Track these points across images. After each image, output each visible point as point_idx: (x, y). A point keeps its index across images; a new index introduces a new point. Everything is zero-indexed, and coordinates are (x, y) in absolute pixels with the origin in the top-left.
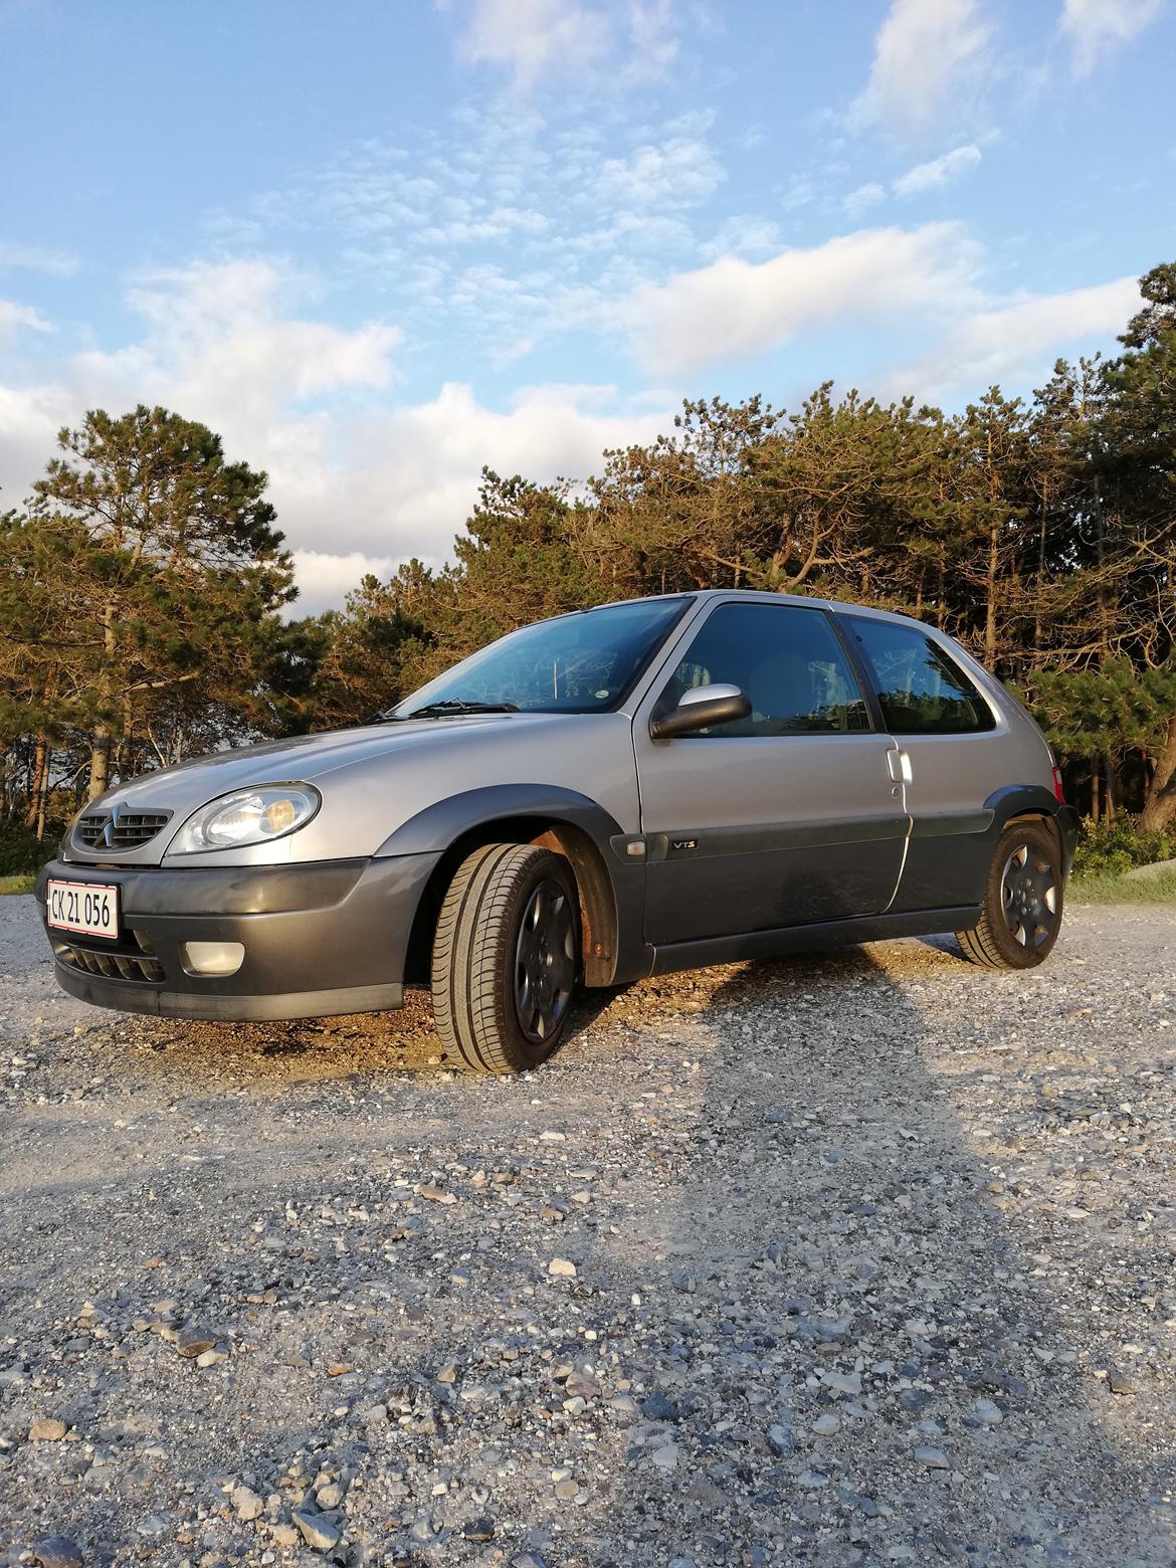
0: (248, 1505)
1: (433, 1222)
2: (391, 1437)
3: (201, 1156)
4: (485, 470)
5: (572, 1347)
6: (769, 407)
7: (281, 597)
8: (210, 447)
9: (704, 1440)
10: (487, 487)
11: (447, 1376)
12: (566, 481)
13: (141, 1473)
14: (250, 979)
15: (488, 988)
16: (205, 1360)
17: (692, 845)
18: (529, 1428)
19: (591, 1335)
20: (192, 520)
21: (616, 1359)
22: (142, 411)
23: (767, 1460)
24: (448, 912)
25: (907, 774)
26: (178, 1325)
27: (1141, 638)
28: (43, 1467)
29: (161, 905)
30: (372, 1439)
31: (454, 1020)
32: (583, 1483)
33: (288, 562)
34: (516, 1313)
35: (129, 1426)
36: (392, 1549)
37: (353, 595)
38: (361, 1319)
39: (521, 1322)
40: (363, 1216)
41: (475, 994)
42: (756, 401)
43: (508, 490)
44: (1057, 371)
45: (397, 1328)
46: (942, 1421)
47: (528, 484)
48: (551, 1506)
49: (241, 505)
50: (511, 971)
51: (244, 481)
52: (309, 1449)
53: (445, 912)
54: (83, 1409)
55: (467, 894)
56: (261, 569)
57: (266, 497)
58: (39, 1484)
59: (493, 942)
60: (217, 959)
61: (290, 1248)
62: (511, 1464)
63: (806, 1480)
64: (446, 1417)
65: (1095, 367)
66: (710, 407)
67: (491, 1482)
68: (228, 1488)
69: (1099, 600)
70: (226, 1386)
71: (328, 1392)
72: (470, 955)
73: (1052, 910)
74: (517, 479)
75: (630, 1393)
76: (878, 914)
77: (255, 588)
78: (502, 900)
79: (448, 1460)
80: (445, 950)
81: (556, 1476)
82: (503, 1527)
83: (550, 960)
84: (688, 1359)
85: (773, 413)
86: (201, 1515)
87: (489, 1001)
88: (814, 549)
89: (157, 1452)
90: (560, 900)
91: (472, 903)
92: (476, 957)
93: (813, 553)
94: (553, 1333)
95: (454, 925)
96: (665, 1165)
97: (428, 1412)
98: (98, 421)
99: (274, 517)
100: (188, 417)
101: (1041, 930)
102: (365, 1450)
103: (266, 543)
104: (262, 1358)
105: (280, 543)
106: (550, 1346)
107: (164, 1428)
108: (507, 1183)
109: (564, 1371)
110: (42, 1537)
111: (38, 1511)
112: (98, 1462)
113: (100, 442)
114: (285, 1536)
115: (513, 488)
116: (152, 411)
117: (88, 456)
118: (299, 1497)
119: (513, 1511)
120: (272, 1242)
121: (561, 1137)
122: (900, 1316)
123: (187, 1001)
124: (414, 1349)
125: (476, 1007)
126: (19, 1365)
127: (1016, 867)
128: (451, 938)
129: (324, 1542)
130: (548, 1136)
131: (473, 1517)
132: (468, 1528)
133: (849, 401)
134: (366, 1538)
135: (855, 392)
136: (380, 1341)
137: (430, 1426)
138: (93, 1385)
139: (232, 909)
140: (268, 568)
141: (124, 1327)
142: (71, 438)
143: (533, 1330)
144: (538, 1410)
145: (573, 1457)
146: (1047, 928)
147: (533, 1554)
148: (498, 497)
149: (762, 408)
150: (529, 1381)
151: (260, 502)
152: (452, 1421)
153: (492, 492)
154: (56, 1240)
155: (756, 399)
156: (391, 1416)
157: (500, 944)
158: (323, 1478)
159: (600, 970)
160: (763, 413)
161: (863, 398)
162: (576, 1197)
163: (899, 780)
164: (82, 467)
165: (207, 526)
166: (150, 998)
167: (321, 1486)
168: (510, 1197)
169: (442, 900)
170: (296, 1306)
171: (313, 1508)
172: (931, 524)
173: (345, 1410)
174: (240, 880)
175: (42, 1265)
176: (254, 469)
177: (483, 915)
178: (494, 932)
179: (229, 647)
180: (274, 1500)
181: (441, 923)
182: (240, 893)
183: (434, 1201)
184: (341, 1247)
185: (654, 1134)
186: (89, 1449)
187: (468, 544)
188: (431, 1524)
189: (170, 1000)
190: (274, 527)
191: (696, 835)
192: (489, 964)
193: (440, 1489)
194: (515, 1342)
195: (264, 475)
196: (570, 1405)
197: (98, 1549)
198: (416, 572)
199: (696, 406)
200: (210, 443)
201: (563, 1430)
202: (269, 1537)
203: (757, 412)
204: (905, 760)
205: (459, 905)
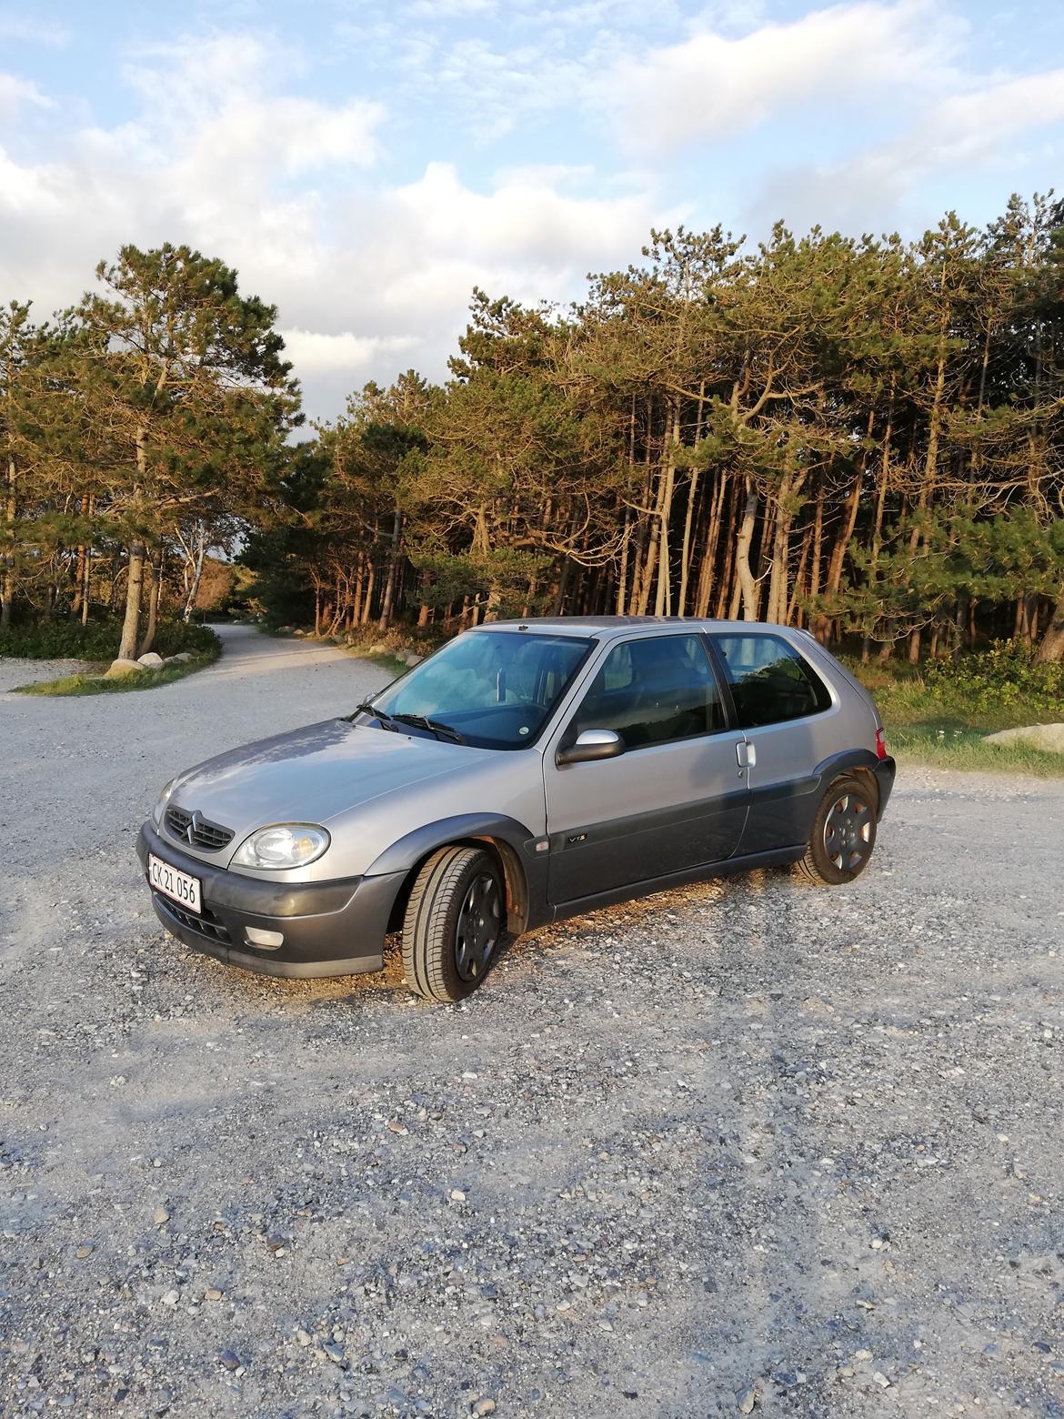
0: (305, 1340)
1: (394, 1151)
2: (366, 1304)
3: (262, 1081)
4: (475, 291)
5: (454, 1253)
6: (730, 234)
7: (291, 422)
8: (227, 283)
9: (507, 1312)
10: (477, 306)
11: (393, 1271)
12: (549, 303)
13: (256, 1319)
14: (288, 953)
15: (437, 957)
16: (280, 1253)
17: (583, 837)
18: (428, 1302)
19: (465, 1246)
20: (211, 350)
21: (474, 1263)
22: (168, 248)
23: (532, 1324)
24: (413, 905)
25: (752, 760)
26: (265, 1231)
27: (1057, 483)
28: (214, 1314)
29: (229, 901)
30: (357, 1305)
31: (416, 974)
32: (448, 1333)
33: (296, 389)
34: (432, 1228)
35: (248, 1292)
36: (364, 1363)
37: (353, 396)
38: (353, 1229)
39: (432, 1234)
40: (356, 1146)
41: (429, 960)
42: (717, 232)
43: (497, 310)
44: (1010, 207)
45: (371, 1236)
46: (618, 1305)
47: (514, 305)
48: (433, 1344)
49: (255, 336)
50: (451, 943)
51: (258, 314)
52: (330, 1309)
53: (411, 904)
54: (226, 1282)
55: (425, 892)
56: (273, 395)
57: (276, 329)
58: (214, 1322)
59: (441, 928)
60: (266, 938)
61: (317, 1171)
62: (418, 1322)
63: (547, 1335)
64: (391, 1295)
65: (1049, 203)
66: (675, 238)
67: (408, 1331)
68: (296, 1329)
69: (1029, 436)
70: (290, 1269)
71: (338, 1275)
72: (426, 935)
73: (866, 839)
74: (505, 300)
75: (478, 1284)
76: (726, 859)
77: (267, 410)
78: (447, 899)
79: (390, 1318)
80: (410, 930)
81: (437, 1329)
82: (412, 1354)
83: (482, 923)
84: (508, 1263)
85: (735, 240)
86: (285, 1343)
87: (438, 965)
88: (769, 384)
89: (262, 1307)
90: (490, 882)
91: (428, 900)
92: (430, 938)
93: (768, 387)
94: (448, 1242)
95: (416, 915)
96: (531, 1106)
97: (383, 1292)
98: (130, 255)
99: (283, 347)
100: (208, 255)
101: (857, 856)
102: (354, 1311)
103: (276, 371)
104: (307, 1253)
105: (289, 372)
106: (444, 1252)
107: (264, 1294)
108: (438, 1119)
109: (449, 1268)
110: (220, 1350)
111: (216, 1337)
112: (237, 1312)
113: (131, 275)
114: (321, 1355)
115: (501, 308)
116: (177, 249)
117: (119, 287)
118: (326, 1336)
119: (417, 1346)
120: (308, 1167)
121: (475, 1076)
122: (622, 1237)
123: (247, 959)
124: (379, 1249)
125: (430, 968)
126: (193, 1255)
127: (839, 811)
128: (414, 923)
129: (337, 1358)
130: (467, 1075)
131: (400, 1348)
132: (397, 1354)
133: (812, 235)
134: (355, 1357)
135: (818, 227)
136: (362, 1244)
137: (384, 1300)
138: (229, 1268)
139: (275, 913)
140: (278, 394)
141: (239, 1230)
142: (107, 271)
143: (437, 1240)
144: (433, 1293)
145: (446, 1319)
146: (861, 854)
147: (422, 1368)
148: (487, 317)
149: (724, 237)
150: (431, 1274)
151: (271, 334)
152: (395, 1296)
153: (482, 310)
154: (193, 1158)
155: (718, 229)
156: (367, 1292)
157: (446, 929)
158: (336, 1327)
159: (517, 923)
160: (725, 242)
161: (827, 233)
162: (475, 1133)
163: (746, 764)
164: (114, 297)
165: (225, 356)
166: (223, 952)
167: (336, 1331)
168: (439, 1129)
169: (409, 896)
170: (321, 1219)
171: (332, 1343)
172: (877, 360)
173: (345, 1288)
174: (280, 894)
175: (188, 1178)
176: (266, 302)
177: (435, 909)
178: (442, 921)
179: (244, 467)
180: (315, 1337)
181: (408, 912)
182: (280, 903)
183: (396, 1133)
184: (344, 1173)
185: (531, 1075)
186: (233, 1305)
187: (461, 364)
188: (382, 1351)
189: (235, 955)
190: (283, 357)
191: (586, 830)
192: (438, 942)
193: (386, 1334)
194: (429, 1250)
195: (274, 308)
196: (448, 1290)
197: (245, 1357)
198: (411, 381)
199: (663, 236)
200: (228, 279)
201: (444, 1303)
202: (314, 1355)
203: (720, 241)
204: (751, 751)
205: (420, 900)
